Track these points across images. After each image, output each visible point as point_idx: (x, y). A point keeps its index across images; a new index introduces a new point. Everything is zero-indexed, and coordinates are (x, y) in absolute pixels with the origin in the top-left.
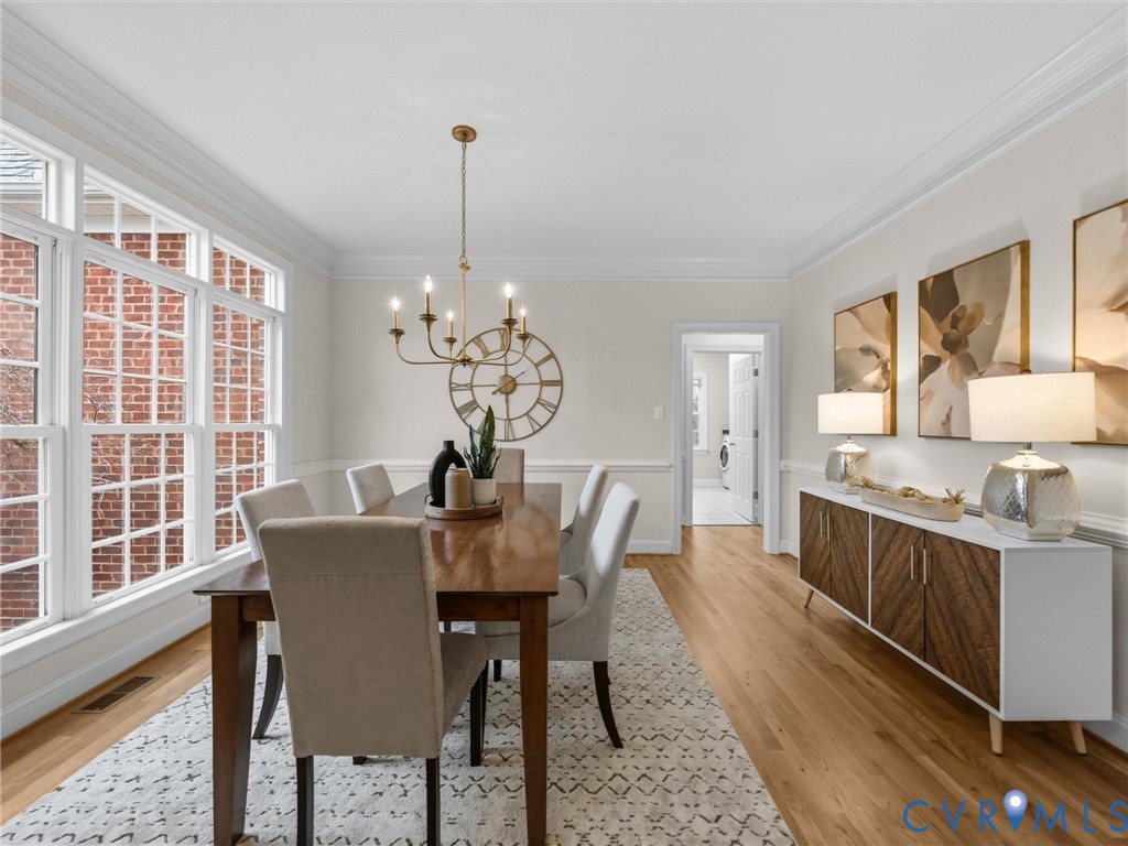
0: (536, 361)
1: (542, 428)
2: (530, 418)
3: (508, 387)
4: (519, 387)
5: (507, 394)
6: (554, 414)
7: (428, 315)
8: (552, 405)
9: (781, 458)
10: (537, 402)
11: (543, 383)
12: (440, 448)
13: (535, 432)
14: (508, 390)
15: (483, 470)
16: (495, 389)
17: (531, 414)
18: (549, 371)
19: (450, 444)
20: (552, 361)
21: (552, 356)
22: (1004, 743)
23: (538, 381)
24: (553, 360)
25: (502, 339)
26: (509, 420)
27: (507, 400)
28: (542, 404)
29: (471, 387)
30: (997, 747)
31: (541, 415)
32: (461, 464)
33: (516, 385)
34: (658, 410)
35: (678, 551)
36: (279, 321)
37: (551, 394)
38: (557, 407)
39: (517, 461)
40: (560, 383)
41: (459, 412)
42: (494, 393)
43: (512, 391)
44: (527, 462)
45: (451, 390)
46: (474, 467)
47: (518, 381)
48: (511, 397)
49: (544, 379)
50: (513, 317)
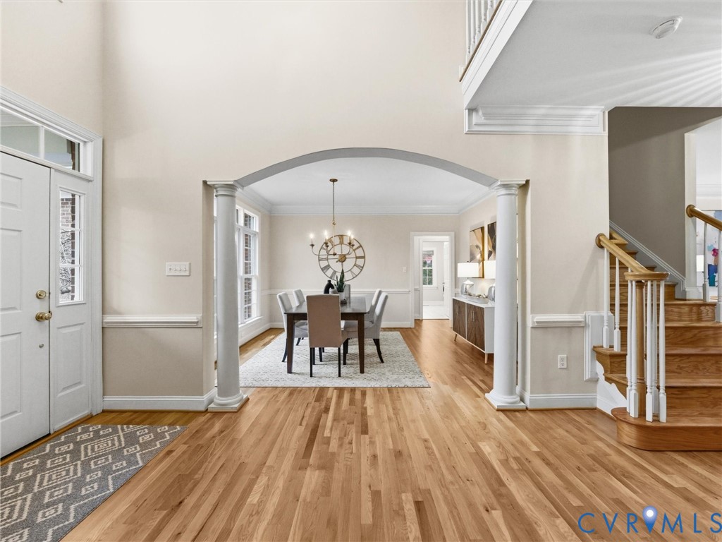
0: (354, 248)
1: (357, 276)
2: (352, 272)
3: (343, 259)
4: (347, 260)
5: (342, 262)
6: (361, 270)
8: (360, 267)
9: (455, 288)
10: (355, 265)
11: (357, 258)
12: (327, 283)
13: (354, 278)
15: (340, 289)
16: (337, 260)
17: (352, 270)
18: (359, 253)
19: (329, 281)
20: (361, 248)
21: (360, 246)
22: (488, 361)
23: (355, 257)
25: (340, 239)
27: (342, 265)
28: (357, 266)
29: (327, 259)
30: (486, 362)
31: (356, 270)
32: (333, 287)
33: (346, 258)
34: (405, 268)
35: (413, 326)
36: (257, 236)
37: (360, 262)
38: (363, 268)
39: (349, 288)
40: (364, 257)
41: (322, 269)
42: (336, 262)
43: (344, 261)
45: (319, 261)
46: (338, 288)
47: (347, 256)
48: (344, 263)
49: (357, 256)
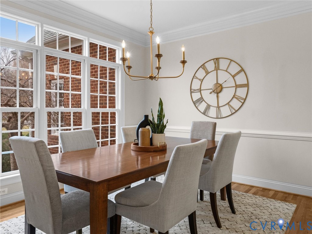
0: (233, 74)
1: (236, 111)
3: (218, 89)
4: (224, 90)
5: (218, 93)
6: (243, 103)
7: (124, 58)
8: (242, 99)
10: (234, 97)
11: (237, 86)
13: (232, 114)
14: (218, 92)
16: (211, 91)
17: (231, 104)
18: (241, 79)
19: (146, 117)
21: (242, 70)
23: (234, 85)
24: (243, 73)
25: (215, 64)
26: (218, 107)
27: (217, 97)
28: (237, 98)
29: (200, 90)
31: (236, 104)
33: (222, 88)
36: (120, 68)
37: (241, 92)
38: (245, 100)
39: (211, 128)
40: (247, 85)
41: (195, 103)
42: (211, 93)
43: (221, 91)
44: (217, 130)
45: (191, 93)
47: (224, 86)
48: (220, 95)
49: (238, 83)
50: (160, 53)
